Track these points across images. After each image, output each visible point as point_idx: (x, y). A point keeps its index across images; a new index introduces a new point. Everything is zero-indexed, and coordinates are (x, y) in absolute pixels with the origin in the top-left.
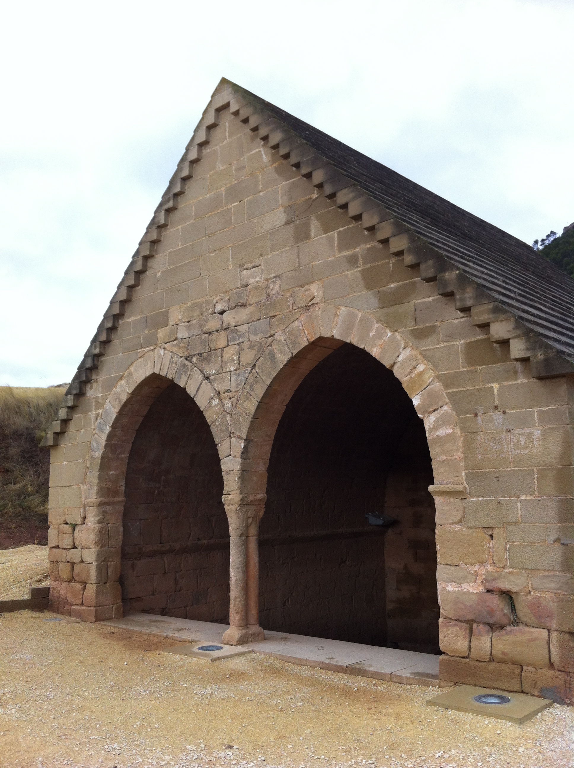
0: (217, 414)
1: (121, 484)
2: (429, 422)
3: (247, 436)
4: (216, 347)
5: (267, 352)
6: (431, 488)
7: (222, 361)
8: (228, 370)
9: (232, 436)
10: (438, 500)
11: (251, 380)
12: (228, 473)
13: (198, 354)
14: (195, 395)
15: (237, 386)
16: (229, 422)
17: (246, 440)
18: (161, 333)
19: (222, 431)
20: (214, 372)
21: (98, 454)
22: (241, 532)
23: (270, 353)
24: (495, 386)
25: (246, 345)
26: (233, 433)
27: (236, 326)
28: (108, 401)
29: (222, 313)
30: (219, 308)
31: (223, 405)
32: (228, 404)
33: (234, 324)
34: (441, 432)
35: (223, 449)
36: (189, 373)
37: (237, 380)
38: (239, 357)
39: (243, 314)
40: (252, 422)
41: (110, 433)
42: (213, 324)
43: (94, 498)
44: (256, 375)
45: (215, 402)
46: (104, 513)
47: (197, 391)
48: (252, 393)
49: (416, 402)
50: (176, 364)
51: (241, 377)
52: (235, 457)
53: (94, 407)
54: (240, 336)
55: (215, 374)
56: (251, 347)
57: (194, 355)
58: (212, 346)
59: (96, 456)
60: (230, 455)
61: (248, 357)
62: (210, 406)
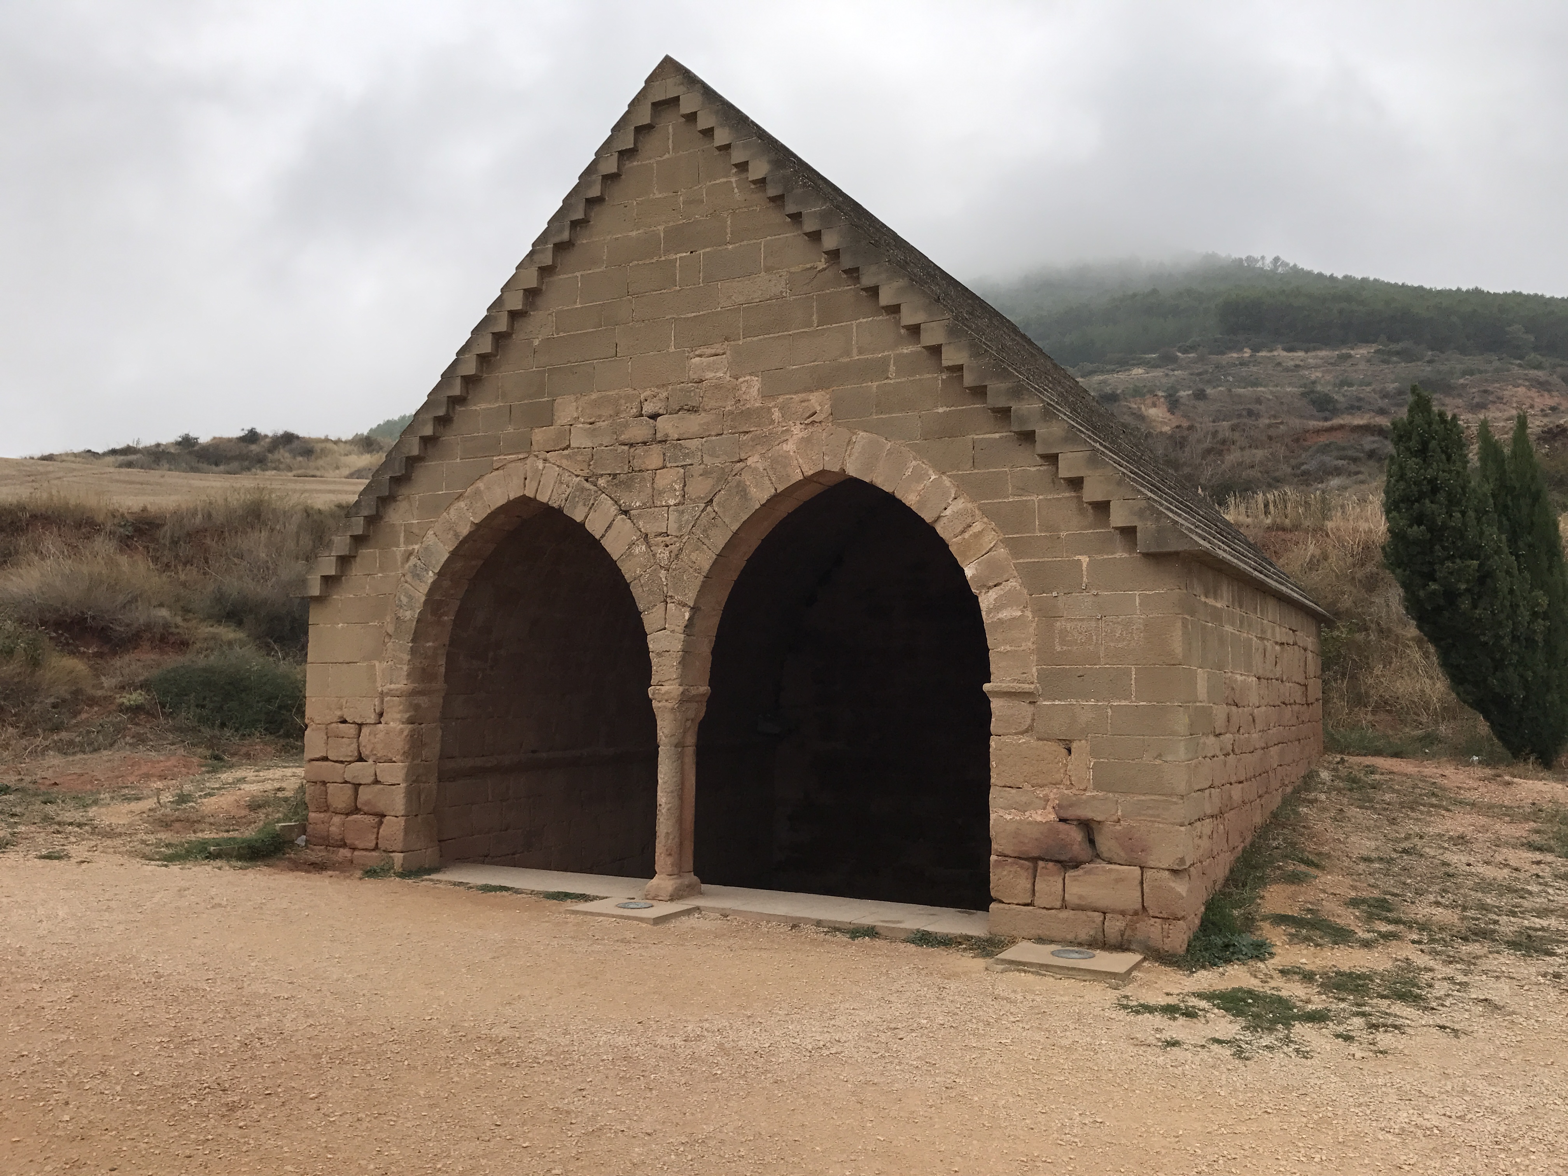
0: (644, 567)
1: (440, 663)
2: (986, 601)
3: (696, 602)
4: (643, 467)
5: (734, 484)
6: (986, 687)
7: (654, 489)
8: (664, 504)
9: (668, 600)
10: (996, 704)
11: (704, 519)
12: (659, 655)
13: (610, 475)
14: (603, 536)
15: (680, 528)
16: (664, 579)
17: (692, 608)
18: (539, 435)
19: (651, 592)
20: (638, 504)
21: (410, 615)
22: (677, 741)
23: (738, 485)
24: (1085, 560)
25: (697, 469)
26: (671, 597)
27: (679, 440)
28: (431, 532)
29: (654, 417)
30: (648, 408)
31: (654, 555)
32: (663, 555)
33: (676, 436)
34: (1004, 614)
35: (651, 620)
36: (592, 502)
37: (679, 521)
38: (685, 486)
39: (693, 423)
40: (703, 582)
41: (434, 583)
42: (639, 431)
43: (401, 684)
44: (713, 515)
45: (640, 549)
46: (417, 707)
47: (606, 531)
48: (706, 541)
49: (969, 572)
50: (568, 486)
51: (686, 517)
52: (673, 631)
53: (402, 540)
54: (686, 455)
55: (639, 507)
56: (705, 474)
57: (602, 475)
58: (636, 464)
59: (408, 618)
60: (665, 629)
61: (700, 487)
62: (629, 554)
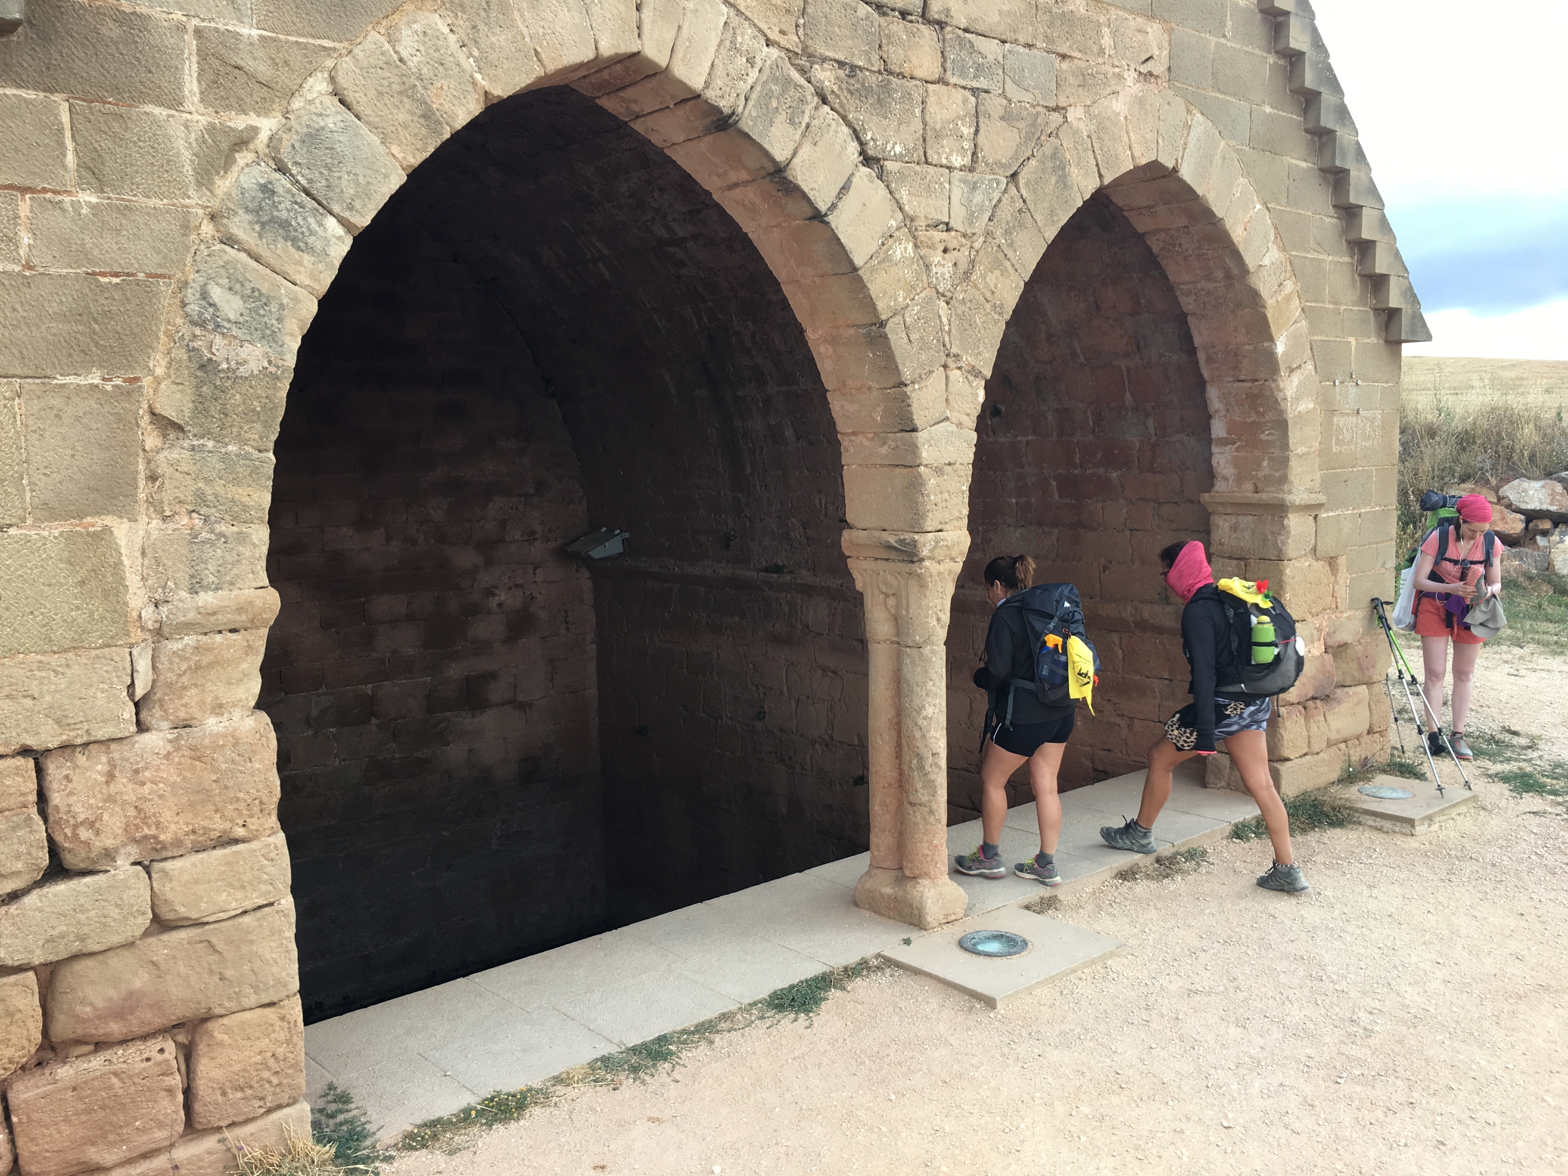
4: (906, 69)
5: (1048, 150)
7: (925, 123)
8: (944, 161)
9: (950, 362)
11: (1006, 212)
12: (938, 471)
13: (841, 64)
14: (833, 207)
15: (971, 218)
16: (945, 320)
19: (924, 346)
20: (898, 149)
23: (1054, 156)
24: (1352, 340)
25: (998, 104)
26: (956, 356)
27: (966, 30)
28: (318, 85)
31: (927, 267)
33: (963, 23)
34: (1303, 406)
35: (925, 400)
36: (806, 119)
37: (967, 204)
38: (977, 132)
44: (1019, 204)
45: (903, 249)
47: (839, 197)
48: (1010, 254)
49: (1279, 346)
50: (751, 61)
51: (978, 198)
52: (960, 425)
53: (191, 85)
54: (979, 69)
55: (898, 158)
56: (1008, 117)
57: (824, 59)
58: (895, 55)
60: (947, 419)
61: (999, 143)
62: (882, 256)
